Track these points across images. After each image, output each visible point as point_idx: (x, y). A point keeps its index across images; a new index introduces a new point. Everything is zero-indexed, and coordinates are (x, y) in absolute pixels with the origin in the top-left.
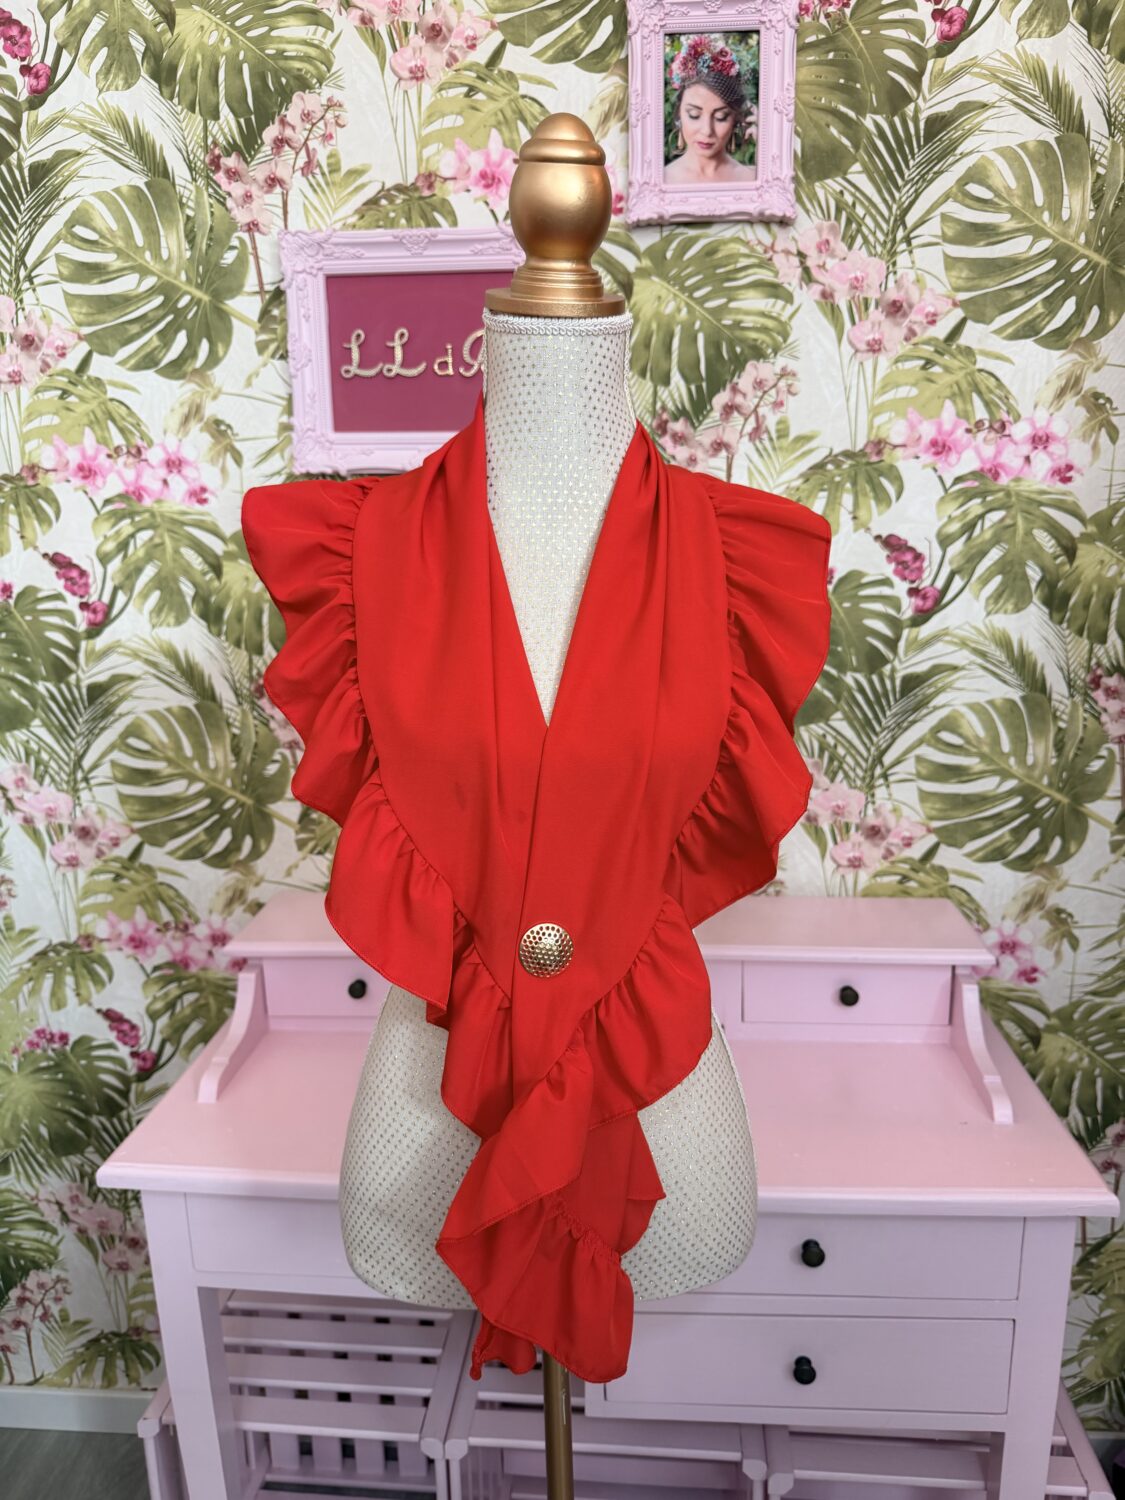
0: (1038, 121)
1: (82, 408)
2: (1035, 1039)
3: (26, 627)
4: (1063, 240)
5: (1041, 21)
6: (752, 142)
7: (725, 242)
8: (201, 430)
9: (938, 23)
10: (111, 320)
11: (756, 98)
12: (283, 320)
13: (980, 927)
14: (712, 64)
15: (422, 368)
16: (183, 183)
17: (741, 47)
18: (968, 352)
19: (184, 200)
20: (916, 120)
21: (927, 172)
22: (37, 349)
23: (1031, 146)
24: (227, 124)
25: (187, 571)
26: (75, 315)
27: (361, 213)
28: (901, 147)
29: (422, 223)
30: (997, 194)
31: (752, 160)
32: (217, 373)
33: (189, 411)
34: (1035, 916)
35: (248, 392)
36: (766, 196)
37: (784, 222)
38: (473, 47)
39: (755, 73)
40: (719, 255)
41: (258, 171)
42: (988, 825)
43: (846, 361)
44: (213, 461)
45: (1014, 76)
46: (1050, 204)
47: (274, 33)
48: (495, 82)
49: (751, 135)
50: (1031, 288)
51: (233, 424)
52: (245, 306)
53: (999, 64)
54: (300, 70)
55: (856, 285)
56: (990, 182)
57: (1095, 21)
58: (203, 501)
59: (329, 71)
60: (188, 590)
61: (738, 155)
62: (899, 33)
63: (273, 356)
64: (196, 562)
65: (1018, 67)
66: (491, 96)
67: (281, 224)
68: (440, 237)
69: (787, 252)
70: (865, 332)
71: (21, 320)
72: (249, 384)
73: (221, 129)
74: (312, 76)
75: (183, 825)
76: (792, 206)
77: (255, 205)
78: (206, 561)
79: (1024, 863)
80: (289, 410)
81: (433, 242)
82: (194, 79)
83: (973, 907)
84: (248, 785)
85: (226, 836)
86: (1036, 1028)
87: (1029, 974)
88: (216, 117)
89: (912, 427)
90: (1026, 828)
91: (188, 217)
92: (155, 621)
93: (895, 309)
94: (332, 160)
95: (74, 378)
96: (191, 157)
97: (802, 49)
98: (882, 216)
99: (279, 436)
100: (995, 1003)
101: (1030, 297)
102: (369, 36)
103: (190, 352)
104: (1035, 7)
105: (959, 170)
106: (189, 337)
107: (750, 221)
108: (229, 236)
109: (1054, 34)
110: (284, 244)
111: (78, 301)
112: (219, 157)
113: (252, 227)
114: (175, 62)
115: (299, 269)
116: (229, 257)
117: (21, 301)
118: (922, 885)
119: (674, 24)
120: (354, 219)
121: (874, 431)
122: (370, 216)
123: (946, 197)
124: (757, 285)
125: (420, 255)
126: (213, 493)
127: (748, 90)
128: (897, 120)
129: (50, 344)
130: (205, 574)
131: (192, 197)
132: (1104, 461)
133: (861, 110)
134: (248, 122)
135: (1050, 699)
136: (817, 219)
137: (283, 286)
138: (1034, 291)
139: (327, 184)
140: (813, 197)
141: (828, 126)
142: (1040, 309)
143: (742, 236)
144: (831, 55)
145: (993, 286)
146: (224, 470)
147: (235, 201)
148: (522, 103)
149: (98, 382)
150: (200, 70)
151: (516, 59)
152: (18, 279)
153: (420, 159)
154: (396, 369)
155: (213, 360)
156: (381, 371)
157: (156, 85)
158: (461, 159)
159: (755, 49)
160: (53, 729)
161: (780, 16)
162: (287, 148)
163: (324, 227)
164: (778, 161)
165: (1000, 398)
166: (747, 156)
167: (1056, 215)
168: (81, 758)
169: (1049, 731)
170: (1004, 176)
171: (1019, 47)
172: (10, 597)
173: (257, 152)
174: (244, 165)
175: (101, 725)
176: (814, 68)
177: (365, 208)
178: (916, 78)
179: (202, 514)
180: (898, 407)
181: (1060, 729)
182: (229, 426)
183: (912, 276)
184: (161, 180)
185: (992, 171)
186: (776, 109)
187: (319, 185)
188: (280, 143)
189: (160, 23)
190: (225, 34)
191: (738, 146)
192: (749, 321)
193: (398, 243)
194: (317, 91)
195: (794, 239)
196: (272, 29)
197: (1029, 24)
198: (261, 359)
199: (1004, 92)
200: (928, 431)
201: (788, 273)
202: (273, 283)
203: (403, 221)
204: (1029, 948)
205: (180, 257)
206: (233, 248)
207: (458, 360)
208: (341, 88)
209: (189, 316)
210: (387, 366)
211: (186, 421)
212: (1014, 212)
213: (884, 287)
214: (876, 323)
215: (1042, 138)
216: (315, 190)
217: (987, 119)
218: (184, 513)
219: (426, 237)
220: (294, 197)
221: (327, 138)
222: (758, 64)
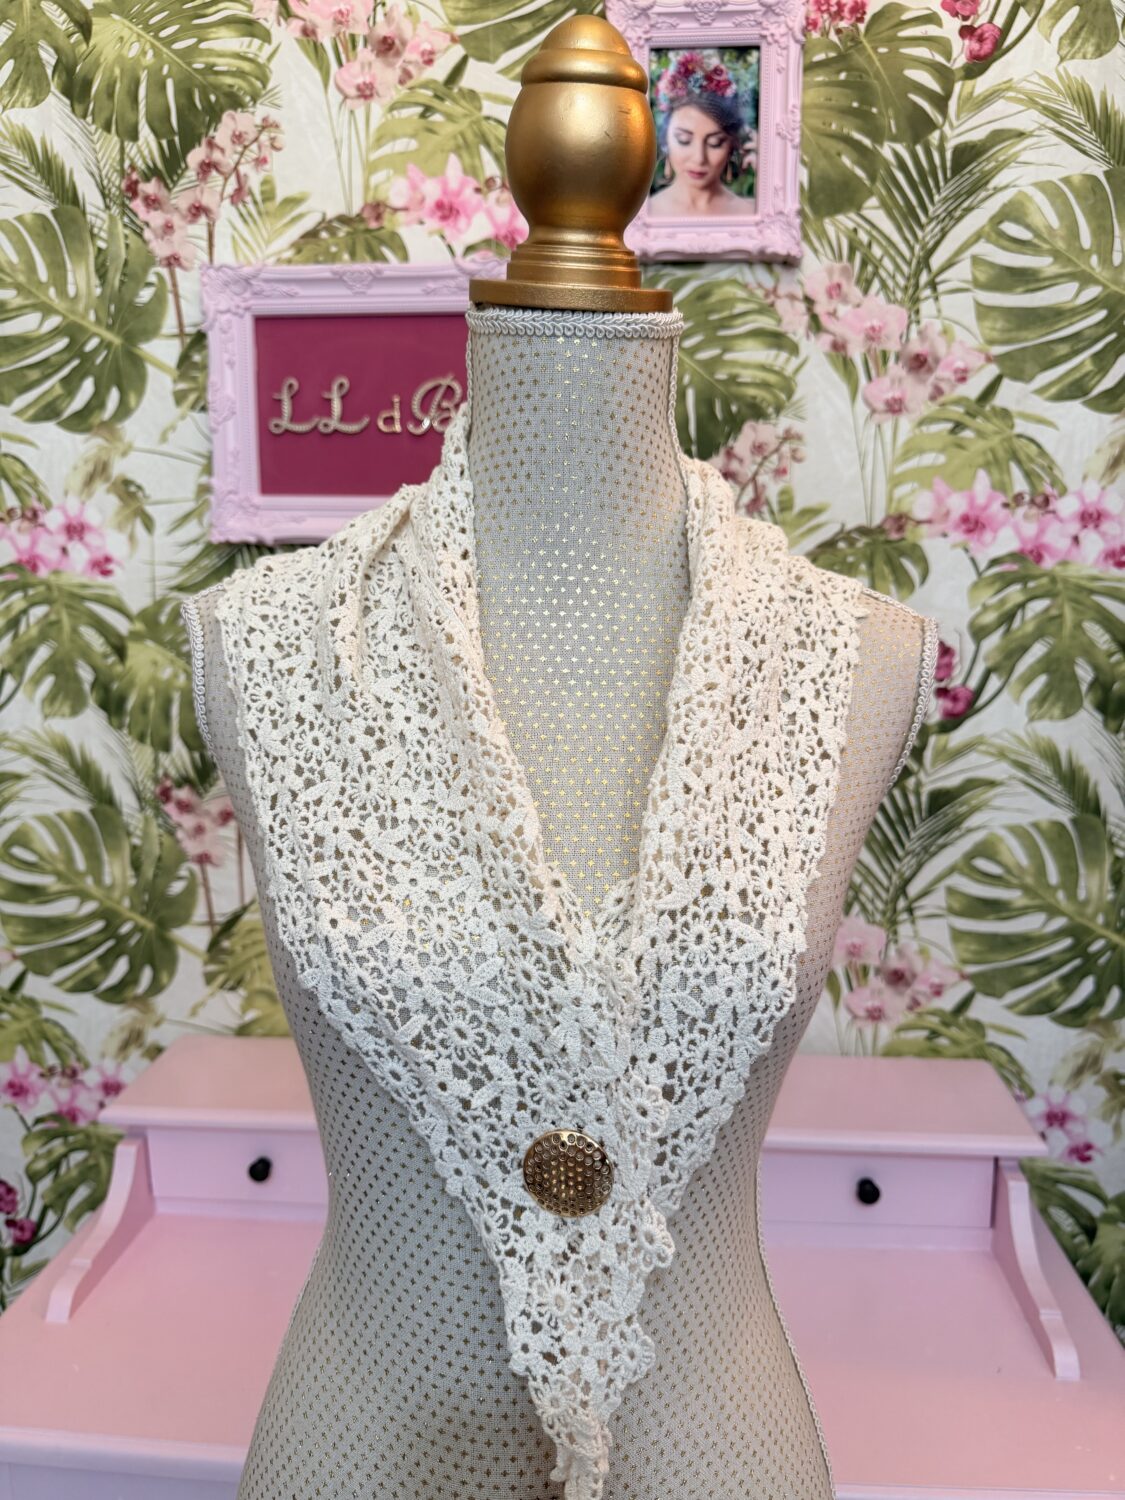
0: (1084, 152)
2: (1090, 1232)
4: (1114, 288)
5: (1086, 40)
6: (750, 172)
7: (720, 284)
8: (108, 492)
9: (967, 42)
10: (8, 365)
11: (756, 122)
12: (204, 367)
13: (1023, 1094)
14: (705, 83)
15: (366, 421)
16: (94, 210)
17: (740, 65)
18: (1005, 414)
19: (96, 231)
20: (942, 149)
21: (955, 209)
23: (1076, 180)
24: (147, 146)
25: (86, 653)
27: (297, 247)
28: (924, 180)
29: (368, 258)
30: (1037, 234)
31: (751, 192)
32: (129, 427)
33: (94, 470)
34: (1089, 1081)
35: (165, 448)
36: (768, 232)
37: (789, 263)
38: (429, 62)
39: (755, 94)
40: (713, 299)
41: (181, 197)
42: (1032, 972)
43: (861, 422)
44: (120, 527)
45: (1055, 101)
46: (1099, 246)
47: (203, 46)
48: (454, 100)
49: (749, 164)
50: (1078, 342)
51: (144, 485)
52: (162, 350)
53: (1038, 88)
54: (231, 86)
55: (872, 335)
56: (1029, 220)
58: (106, 573)
59: (264, 88)
60: (87, 675)
61: (735, 186)
62: (923, 52)
63: (192, 408)
64: (97, 643)
65: (1060, 92)
66: (450, 117)
67: (205, 258)
68: (387, 274)
69: (792, 297)
70: (883, 390)
72: (164, 439)
73: (140, 151)
74: (246, 93)
75: (72, 952)
76: (798, 244)
77: (176, 236)
78: (108, 641)
79: (1075, 1018)
80: (209, 469)
81: (379, 279)
82: (111, 95)
83: (1014, 1069)
84: (148, 905)
85: (122, 966)
86: (1091, 1218)
87: (1082, 1152)
88: (135, 138)
89: (939, 500)
90: (1077, 976)
91: (99, 249)
92: (47, 710)
93: (919, 364)
94: (266, 188)
96: (105, 182)
97: (810, 67)
98: (903, 257)
99: (196, 500)
100: (1046, 1187)
101: (1076, 353)
102: (311, 49)
103: (97, 402)
105: (993, 206)
106: (97, 385)
107: (749, 260)
108: (145, 271)
109: (1101, 55)
110: (207, 279)
112: (136, 183)
113: (172, 261)
114: (90, 77)
115: (223, 308)
116: (145, 295)
118: (955, 1042)
119: (662, 37)
120: (289, 254)
121: (894, 504)
122: (307, 251)
123: (977, 237)
124: (757, 334)
125: (363, 294)
126: (119, 564)
127: (746, 113)
128: (919, 149)
130: (105, 656)
131: (105, 227)
133: (878, 136)
134: (171, 143)
135: (1105, 822)
136: (827, 260)
137: (205, 328)
138: (1081, 345)
139: (260, 213)
140: (822, 234)
141: (839, 154)
142: (1089, 367)
143: (739, 277)
144: (843, 76)
145: (1033, 339)
146: (132, 538)
147: (154, 231)
148: (486, 124)
150: (118, 86)
151: (479, 76)
153: (367, 187)
154: (334, 423)
155: (124, 411)
156: (317, 426)
157: (68, 102)
158: (414, 187)
159: (755, 67)
161: (783, 29)
162: (214, 173)
163: (254, 261)
164: (781, 192)
165: (1042, 468)
166: (745, 188)
167: (1106, 259)
169: (1103, 860)
170: (1045, 214)
171: (1061, 69)
173: (180, 177)
174: (163, 192)
176: (824, 91)
177: (303, 241)
178: (941, 102)
179: (108, 589)
180: (923, 477)
181: (1117, 859)
182: (139, 488)
183: (938, 326)
184: (70, 207)
185: (1031, 209)
186: (778, 133)
187: (250, 214)
188: (207, 167)
189: (74, 33)
190: (148, 47)
191: (735, 176)
192: (747, 375)
193: (338, 280)
194: (251, 110)
195: (800, 283)
196: (201, 41)
197: (1072, 43)
198: (178, 411)
199: (1044, 119)
200: (958, 505)
201: (794, 320)
202: (195, 325)
203: (346, 257)
204: (1083, 1121)
205: (89, 293)
206: (149, 284)
207: (408, 416)
208: (278, 106)
209: (99, 360)
210: (325, 421)
211: (90, 480)
212: (1056, 255)
213: (905, 338)
214: (895, 380)
215: (1088, 172)
216: (245, 221)
217: (1025, 149)
218: (84, 586)
219: (371, 273)
220: (221, 229)
221: (261, 162)
222: (758, 84)
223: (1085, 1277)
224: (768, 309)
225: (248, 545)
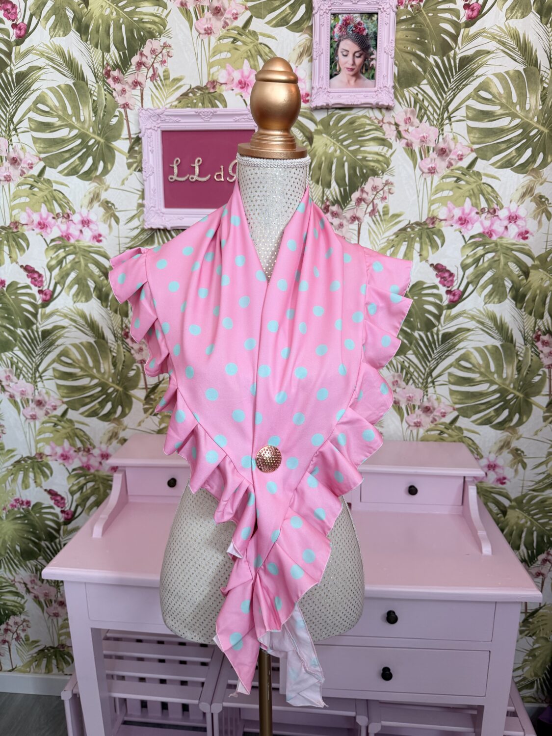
0: (515, 60)
1: (41, 194)
2: (504, 513)
3: (12, 302)
4: (526, 120)
5: (517, 11)
6: (373, 68)
7: (359, 118)
8: (99, 206)
9: (467, 11)
10: (56, 151)
11: (376, 46)
12: (140, 152)
13: (479, 457)
14: (354, 29)
15: (209, 177)
16: (92, 83)
17: (369, 21)
18: (478, 174)
19: (92, 92)
20: (454, 59)
21: (460, 85)
22: (19, 164)
23: (511, 72)
24: (114, 55)
25: (91, 275)
26: (38, 148)
27: (179, 100)
28: (447, 72)
29: (210, 105)
30: (494, 96)
31: (373, 77)
32: (108, 178)
33: (93, 196)
34: (505, 452)
35: (123, 187)
36: (380, 95)
37: (388, 108)
38: (236, 18)
39: (375, 34)
40: (356, 124)
41: (129, 78)
42: (483, 407)
43: (418, 177)
44: (105, 221)
45: (504, 38)
46: (520, 101)
47: (137, 10)
48: (247, 36)
49: (373, 65)
50: (510, 143)
51: (115, 203)
52: (122, 145)
53: (497, 32)
54: (150, 28)
55: (423, 140)
56: (491, 90)
57: (545, 11)
58: (99, 241)
59: (164, 29)
60: (92, 285)
62: (447, 15)
63: (135, 170)
64: (96, 271)
65: (505, 34)
66: (244, 43)
67: (140, 104)
68: (218, 113)
69: (390, 123)
70: (427, 163)
71: (11, 150)
72: (123, 184)
73: (111, 57)
74: (156, 32)
75: (88, 400)
76: (393, 100)
77: (127, 95)
78: (100, 270)
79: (500, 426)
80: (143, 197)
81: (214, 115)
82: (98, 32)
83: (475, 447)
84: (120, 381)
85: (109, 406)
86: (505, 507)
87: (502, 481)
88: (109, 51)
89: (450, 211)
90: (502, 409)
91: (94, 100)
92: (75, 300)
93: (443, 152)
94: (166, 73)
95: (37, 179)
96: (96, 71)
97: (399, 22)
98: (437, 106)
99: (137, 210)
100: (485, 494)
101: (509, 148)
102: (184, 12)
103: (94, 167)
104: (515, 4)
105: (475, 84)
106: (93, 160)
107: (372, 107)
108: (114, 110)
109: (524, 17)
110: (141, 115)
111: (39, 141)
112: (109, 71)
113: (126, 106)
114: (89, 23)
115: (148, 127)
116: (114, 121)
117: (11, 141)
118: (450, 436)
119: (336, 9)
120: (176, 103)
121: (431, 212)
122: (184, 101)
123: (469, 97)
124: (375, 139)
125: (209, 122)
126: (104, 237)
127: (372, 42)
128: (445, 58)
129: (25, 162)
130: (99, 277)
131: (96, 91)
132: (544, 229)
133: (427, 53)
134: (124, 54)
135: (515, 346)
136: (405, 107)
137: (140, 135)
138: (511, 144)
139: (163, 85)
140: (403, 96)
141: (411, 61)
142: (514, 154)
143: (368, 115)
144: (413, 26)
145: (491, 141)
146: (110, 226)
147: (117, 93)
148: (260, 47)
149: (49, 181)
150: (101, 27)
151: (257, 25)
152: (10, 129)
153: (209, 74)
154: (196, 178)
155: (106, 171)
156: (188, 178)
157: (79, 34)
158: (229, 74)
159: (376, 22)
160: (25, 352)
161: (388, 6)
162: (143, 67)
163: (161, 107)
164: (386, 78)
165: (493, 197)
166: (371, 75)
167: (523, 107)
168: (38, 366)
169: (514, 362)
170: (498, 87)
171: (506, 23)
172: (4, 286)
173: (128, 68)
174: (121, 75)
175: (48, 350)
176: (405, 32)
177: (182, 97)
178: (455, 38)
179: (99, 247)
180: (443, 201)
181: (519, 361)
182: (113, 204)
183: (451, 136)
184: (81, 82)
185: (492, 85)
186: (385, 52)
187: (159, 86)
188: (140, 64)
189: (81, 4)
190: (113, 10)
191: (366, 70)
192: (370, 157)
193: (198, 115)
194: (159, 39)
195: (393, 117)
196: (136, 8)
197: (511, 12)
198: (129, 172)
199: (498, 45)
200: (457, 213)
201: (390, 133)
202: (136, 134)
203: (200, 104)
204: (502, 468)
205: (90, 120)
206: (116, 116)
207: (226, 174)
208: (170, 37)
209: (94, 150)
210: (191, 176)
211: (91, 201)
212: (502, 105)
213: (437, 141)
214: (433, 159)
215: (516, 69)
216: (157, 89)
217: (490, 59)
218: (90, 247)
219: (211, 112)
220: (147, 92)
221: (163, 62)
222: (377, 29)
223: (502, 530)
224: (379, 129)
225: (159, 230)
